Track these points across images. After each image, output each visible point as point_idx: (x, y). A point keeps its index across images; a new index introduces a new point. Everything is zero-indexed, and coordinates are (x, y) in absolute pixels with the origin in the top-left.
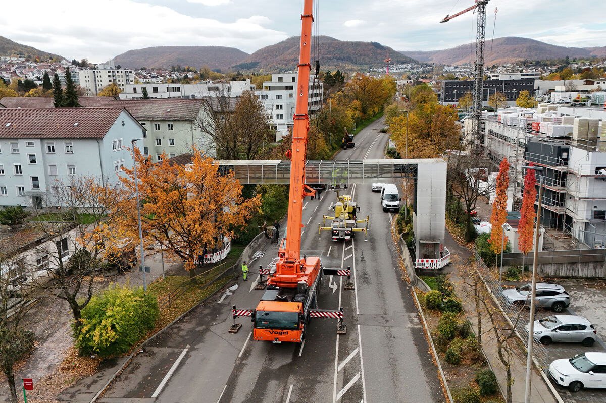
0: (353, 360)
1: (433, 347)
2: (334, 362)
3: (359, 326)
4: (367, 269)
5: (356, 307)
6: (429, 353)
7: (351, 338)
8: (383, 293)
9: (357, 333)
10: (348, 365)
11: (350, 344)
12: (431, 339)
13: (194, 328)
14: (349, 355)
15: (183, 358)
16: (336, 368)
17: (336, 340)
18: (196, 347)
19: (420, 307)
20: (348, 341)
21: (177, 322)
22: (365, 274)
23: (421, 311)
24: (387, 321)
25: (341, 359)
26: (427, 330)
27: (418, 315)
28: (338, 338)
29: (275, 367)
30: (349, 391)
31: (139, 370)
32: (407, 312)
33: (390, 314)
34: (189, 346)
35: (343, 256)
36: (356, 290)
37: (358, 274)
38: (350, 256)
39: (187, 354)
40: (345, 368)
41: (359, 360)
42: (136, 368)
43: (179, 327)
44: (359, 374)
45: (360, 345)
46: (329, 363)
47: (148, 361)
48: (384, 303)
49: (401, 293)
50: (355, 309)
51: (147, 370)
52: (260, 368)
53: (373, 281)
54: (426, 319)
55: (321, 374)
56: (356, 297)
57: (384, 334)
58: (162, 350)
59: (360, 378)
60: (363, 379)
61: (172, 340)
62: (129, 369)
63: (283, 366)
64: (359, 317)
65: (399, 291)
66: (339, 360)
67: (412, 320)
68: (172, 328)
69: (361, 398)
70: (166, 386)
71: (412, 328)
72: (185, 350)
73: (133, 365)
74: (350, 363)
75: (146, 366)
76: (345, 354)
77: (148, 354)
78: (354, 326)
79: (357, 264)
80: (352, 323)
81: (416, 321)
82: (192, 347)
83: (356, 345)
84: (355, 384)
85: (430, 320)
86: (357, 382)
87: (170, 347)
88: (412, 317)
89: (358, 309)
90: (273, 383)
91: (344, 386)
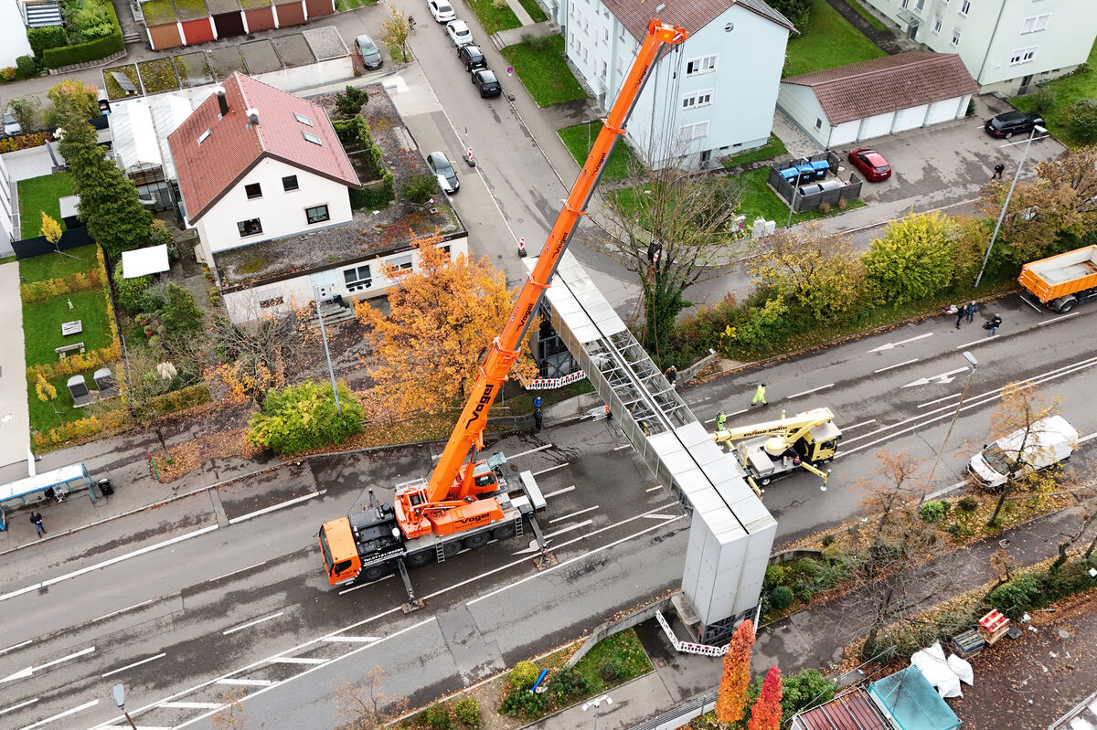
0: (352, 644)
1: (416, 712)
2: (340, 629)
3: (435, 618)
4: (625, 559)
5: (486, 594)
6: (403, 711)
7: (399, 623)
9: (412, 625)
10: (338, 644)
11: (386, 627)
12: (435, 704)
13: (363, 473)
14: (361, 636)
15: (300, 502)
16: (326, 637)
17: (389, 610)
18: (326, 498)
20: (390, 623)
21: (367, 451)
22: (603, 563)
24: (464, 642)
25: (347, 633)
26: (461, 693)
27: (500, 671)
28: (393, 610)
29: (310, 583)
30: (291, 664)
31: (267, 483)
32: (503, 655)
33: (488, 638)
34: (324, 491)
35: (660, 509)
36: (538, 574)
37: (599, 554)
38: (666, 517)
39: (309, 500)
40: (332, 643)
41: (352, 650)
42: (268, 480)
43: (359, 460)
44: (324, 660)
45: (388, 638)
46: (336, 625)
47: (283, 480)
48: (515, 622)
49: (563, 630)
50: (479, 596)
51: (268, 490)
52: (303, 572)
53: (583, 582)
54: (489, 683)
55: (311, 627)
56: (516, 584)
57: (427, 651)
58: (307, 477)
59: (317, 665)
60: (317, 668)
61: (329, 471)
62: (265, 476)
63: (315, 589)
64: (457, 609)
65: (569, 624)
66: (345, 632)
67: (483, 668)
68: (353, 456)
69: (282, 679)
70: (251, 519)
71: (458, 676)
72: (317, 494)
73: (272, 474)
74: (344, 644)
75: (276, 484)
76: (360, 631)
77: (297, 472)
78: (431, 613)
79: (638, 537)
80: (438, 608)
81: (482, 674)
82: (324, 495)
83: (386, 634)
84: (305, 665)
85: (491, 688)
86: (309, 665)
87: (316, 479)
88: (492, 666)
89: (478, 599)
90: (282, 596)
91: (297, 657)
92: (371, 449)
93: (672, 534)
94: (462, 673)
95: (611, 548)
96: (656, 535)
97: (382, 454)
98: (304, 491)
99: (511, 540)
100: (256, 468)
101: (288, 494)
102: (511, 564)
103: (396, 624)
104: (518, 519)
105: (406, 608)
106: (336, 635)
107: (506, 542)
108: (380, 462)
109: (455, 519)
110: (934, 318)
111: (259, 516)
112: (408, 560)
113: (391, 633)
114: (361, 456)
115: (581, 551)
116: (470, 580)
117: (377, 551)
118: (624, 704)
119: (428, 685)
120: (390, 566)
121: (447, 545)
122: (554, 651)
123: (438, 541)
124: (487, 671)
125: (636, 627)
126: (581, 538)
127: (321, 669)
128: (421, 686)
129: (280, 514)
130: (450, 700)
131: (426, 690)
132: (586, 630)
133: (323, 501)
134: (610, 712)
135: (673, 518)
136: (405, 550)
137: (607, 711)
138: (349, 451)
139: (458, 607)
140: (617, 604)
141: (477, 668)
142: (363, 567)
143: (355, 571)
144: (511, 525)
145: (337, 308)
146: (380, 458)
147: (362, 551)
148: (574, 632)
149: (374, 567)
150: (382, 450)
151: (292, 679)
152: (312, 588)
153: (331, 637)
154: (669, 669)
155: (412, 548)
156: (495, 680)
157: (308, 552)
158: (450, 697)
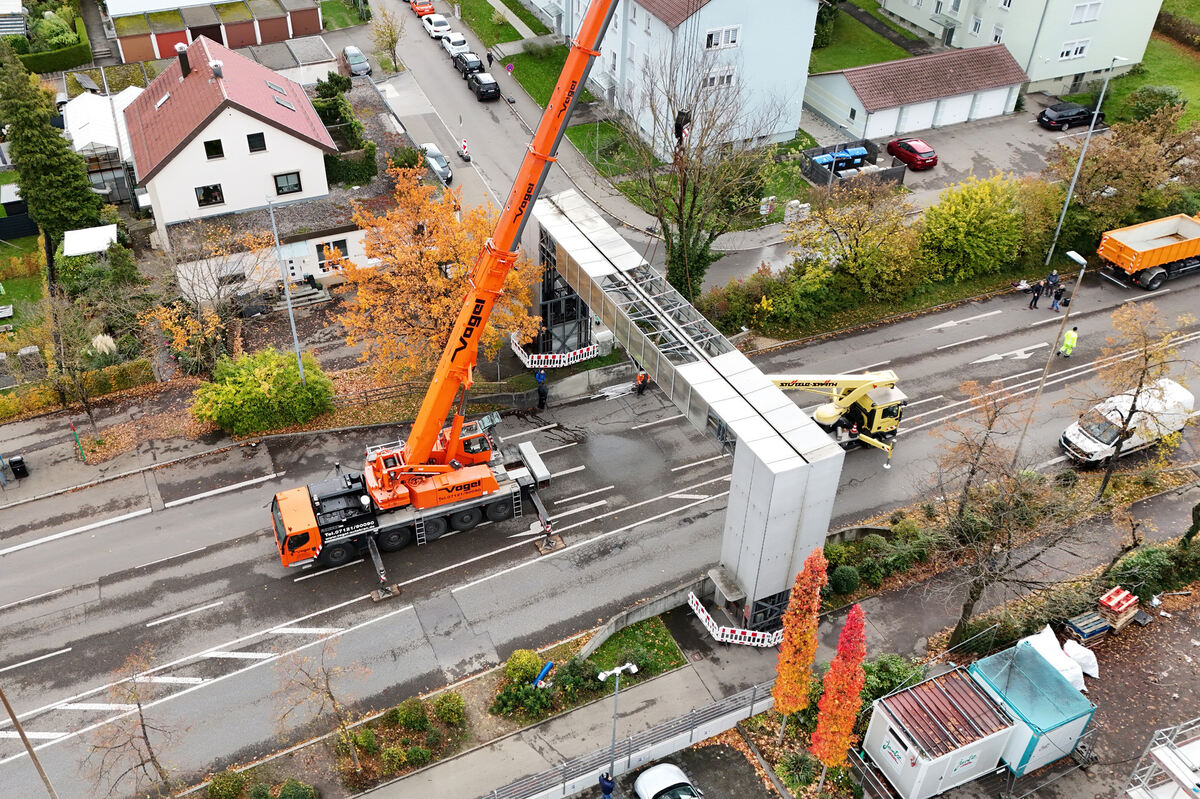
0: (305, 637)
3: (411, 607)
4: (646, 543)
7: (367, 612)
10: (289, 637)
11: (351, 617)
14: (318, 627)
15: (252, 485)
16: (276, 628)
17: (354, 599)
18: (285, 480)
20: (355, 613)
21: (337, 432)
22: (620, 546)
24: (448, 634)
25: (301, 624)
26: (444, 690)
27: (493, 665)
28: (362, 598)
29: (258, 570)
30: (229, 659)
31: (214, 465)
32: (497, 648)
33: (477, 629)
34: (283, 473)
35: (689, 488)
36: (541, 558)
37: (616, 536)
38: (697, 497)
39: (263, 482)
40: (281, 635)
41: (307, 643)
42: (215, 461)
43: (326, 441)
44: (270, 655)
45: (352, 629)
46: (288, 615)
47: (235, 461)
48: (512, 610)
49: (571, 619)
50: (467, 583)
51: (215, 472)
52: (251, 558)
53: (596, 567)
54: (479, 679)
55: (257, 618)
56: (513, 569)
57: (400, 643)
58: (263, 458)
59: (261, 660)
60: (260, 664)
61: (290, 453)
62: (212, 458)
63: (265, 576)
64: (440, 597)
65: (579, 612)
66: (299, 623)
67: (471, 663)
68: (319, 437)
69: (215, 676)
70: (192, 502)
71: (440, 671)
72: (274, 476)
73: (221, 455)
74: (296, 636)
75: (223, 466)
76: (318, 622)
77: (251, 453)
78: (407, 601)
79: (664, 518)
80: (416, 596)
81: (469, 669)
82: (282, 477)
83: (350, 624)
84: (246, 660)
85: (480, 685)
86: (251, 660)
87: (274, 460)
88: (482, 660)
89: (467, 586)
90: (224, 584)
91: (236, 651)
92: (341, 429)
93: (705, 515)
94: (444, 669)
95: (630, 530)
96: (686, 516)
97: (354, 435)
98: (259, 473)
99: (508, 522)
100: (202, 449)
101: (239, 476)
102: (508, 548)
103: (363, 613)
104: (515, 494)
105: (376, 595)
106: (287, 627)
107: (501, 524)
108: (352, 443)
109: (439, 486)
110: (1001, 296)
111: (201, 499)
112: (380, 537)
113: (357, 623)
114: (328, 437)
115: (593, 534)
116: (457, 565)
117: (340, 523)
118: (651, 703)
119: (401, 682)
120: (357, 547)
121: (430, 522)
122: (561, 643)
123: (418, 516)
124: (477, 666)
125: (663, 615)
126: (593, 519)
127: (265, 665)
128: (392, 684)
129: (227, 497)
130: (428, 699)
131: (398, 688)
132: (600, 620)
133: (280, 483)
134: (633, 713)
135: (705, 498)
136: (376, 525)
137: (628, 711)
138: (314, 431)
139: (443, 594)
140: (638, 591)
141: (464, 662)
142: (323, 544)
143: (314, 549)
144: (506, 501)
145: (308, 289)
146: (352, 439)
147: (323, 523)
148: (587, 621)
149: (337, 546)
150: (354, 430)
151: (228, 676)
152: (261, 574)
153: (280, 629)
154: (707, 663)
155: (386, 523)
156: (485, 676)
157: (258, 536)
158: (428, 696)
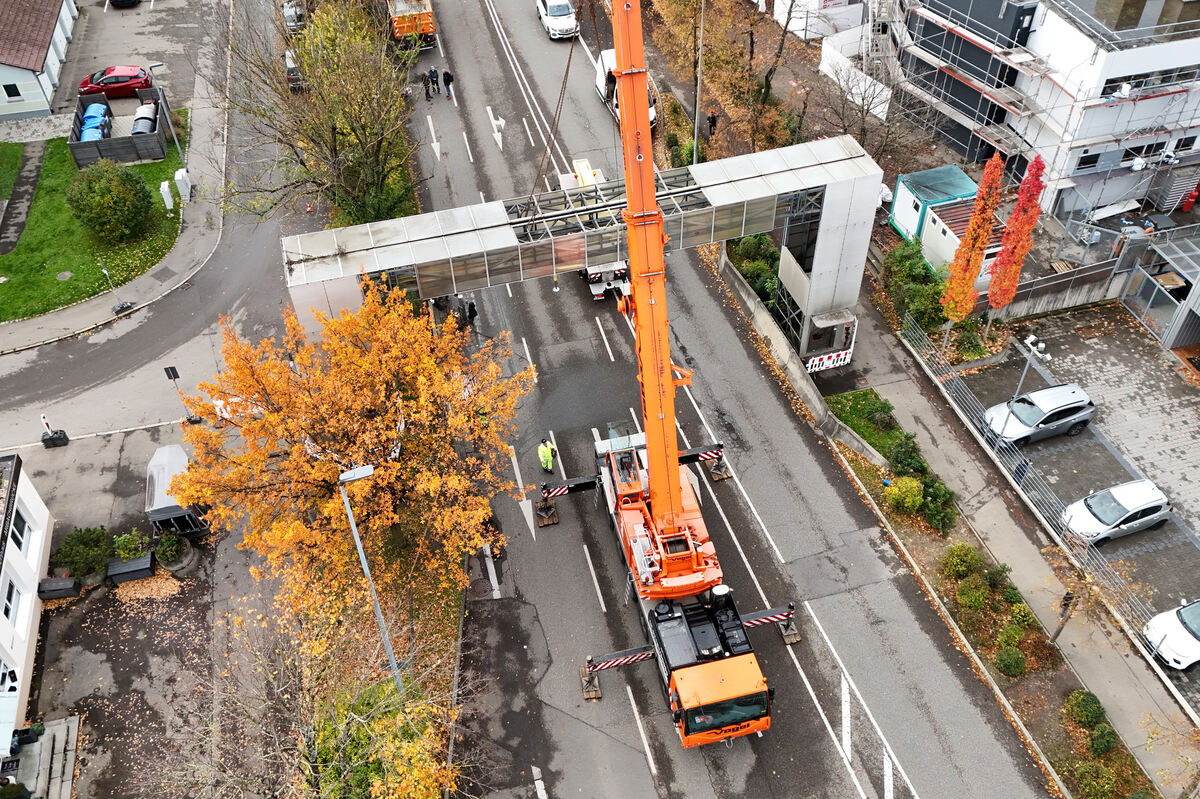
0: (855, 717)
1: (958, 631)
2: (829, 736)
3: (806, 603)
4: (718, 394)
5: (767, 540)
6: (958, 648)
7: (816, 649)
8: (788, 475)
9: (818, 632)
10: (856, 738)
11: (824, 667)
12: (943, 609)
13: (507, 705)
14: (840, 704)
16: (842, 755)
17: (794, 664)
18: (553, 767)
19: (876, 508)
20: (816, 662)
22: (721, 414)
23: (884, 520)
24: (844, 570)
25: (836, 723)
26: (923, 577)
27: (884, 533)
28: (793, 656)
32: (860, 528)
33: (837, 542)
34: (536, 771)
36: (736, 479)
37: (708, 417)
40: (854, 746)
41: (866, 715)
44: (886, 757)
45: (842, 665)
46: (821, 740)
48: (810, 510)
49: (819, 464)
50: (770, 547)
53: (750, 437)
54: (905, 545)
55: (826, 780)
56: (750, 504)
57: (862, 616)
59: (895, 768)
60: (900, 768)
64: (791, 575)
65: (811, 458)
66: (833, 726)
67: (882, 552)
71: (896, 580)
72: (540, 786)
74: (855, 728)
76: (832, 705)
78: (797, 607)
81: (891, 553)
82: (545, 771)
83: (835, 667)
84: (895, 787)
85: (913, 543)
88: (879, 542)
89: (775, 548)
93: (683, 349)
94: (892, 576)
95: (699, 404)
96: (683, 361)
102: (718, 506)
103: (817, 654)
113: (834, 660)
115: (703, 432)
118: (917, 419)
119: (913, 617)
122: (853, 474)
124: (886, 546)
125: (823, 394)
127: (902, 762)
128: (917, 625)
130: (936, 590)
131: (921, 619)
132: (820, 443)
133: (558, 773)
134: (930, 433)
140: (781, 410)
141: (883, 558)
148: (823, 453)
153: (844, 747)
154: (869, 377)
156: (900, 539)
158: (931, 590)
